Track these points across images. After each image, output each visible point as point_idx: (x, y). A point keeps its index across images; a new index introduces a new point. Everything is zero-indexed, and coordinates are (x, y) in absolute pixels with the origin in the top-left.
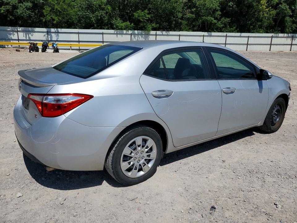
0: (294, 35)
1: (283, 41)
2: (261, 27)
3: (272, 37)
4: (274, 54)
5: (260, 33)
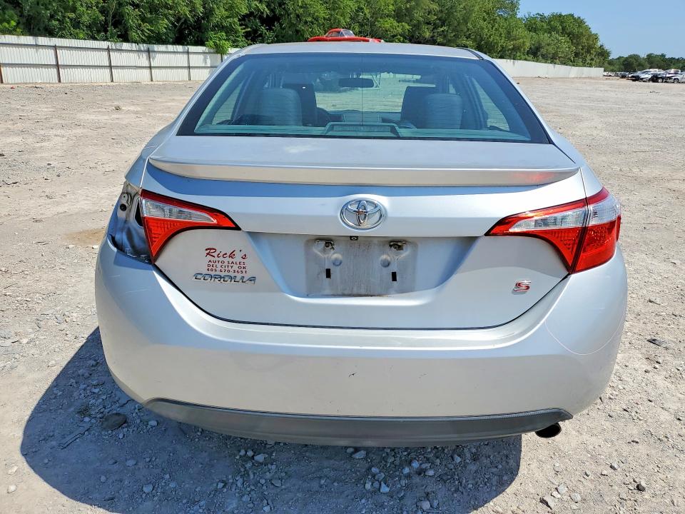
0: (151, 46)
1: (132, 59)
2: (76, 24)
3: (108, 50)
4: (121, 87)
5: (79, 39)
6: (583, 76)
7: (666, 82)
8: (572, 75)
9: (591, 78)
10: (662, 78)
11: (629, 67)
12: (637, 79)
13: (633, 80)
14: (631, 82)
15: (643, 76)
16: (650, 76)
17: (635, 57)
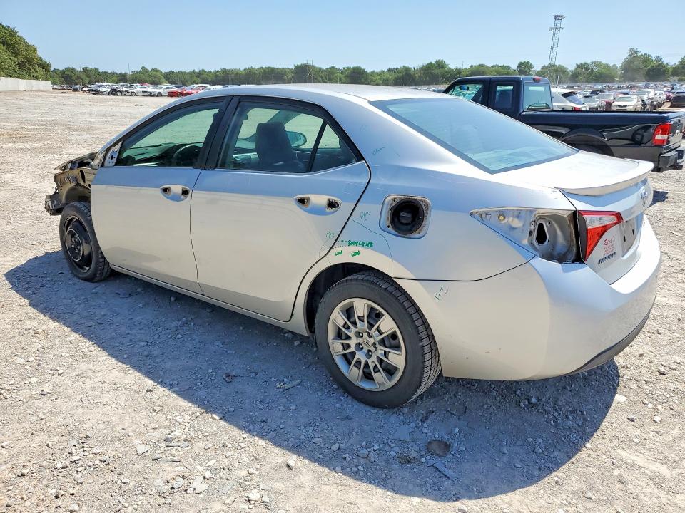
6: (34, 89)
7: (125, 95)
8: (22, 89)
9: (41, 91)
10: (121, 92)
11: (69, 79)
12: (96, 92)
13: (94, 94)
14: (92, 95)
15: (101, 89)
16: (109, 90)
17: (72, 70)
